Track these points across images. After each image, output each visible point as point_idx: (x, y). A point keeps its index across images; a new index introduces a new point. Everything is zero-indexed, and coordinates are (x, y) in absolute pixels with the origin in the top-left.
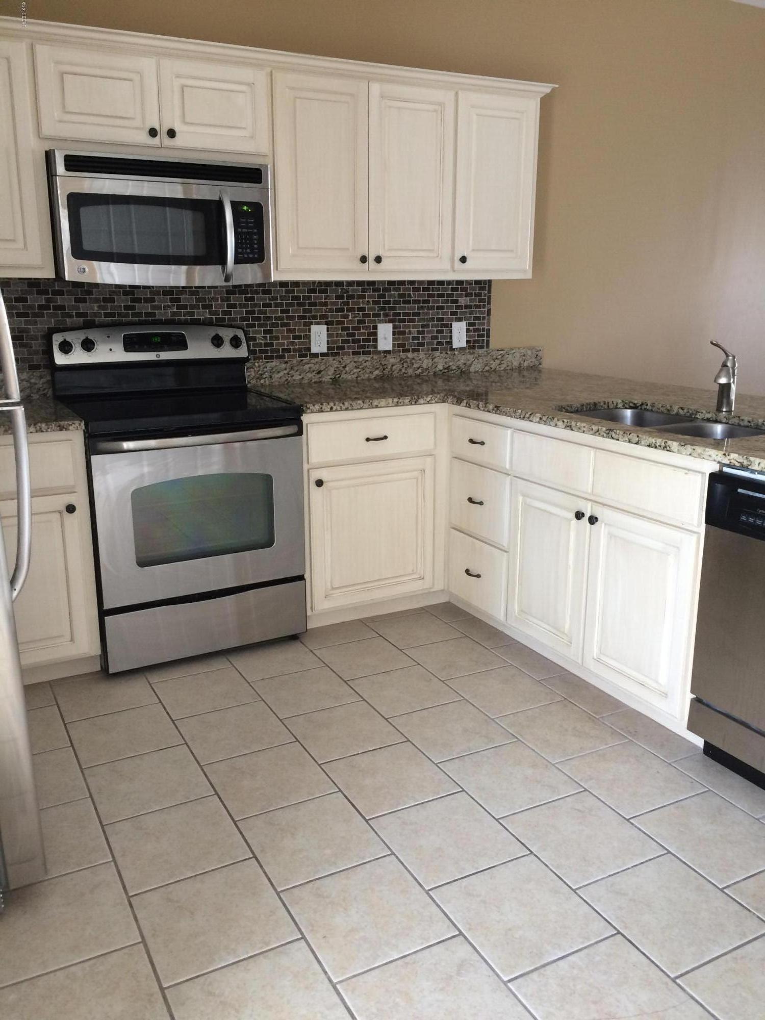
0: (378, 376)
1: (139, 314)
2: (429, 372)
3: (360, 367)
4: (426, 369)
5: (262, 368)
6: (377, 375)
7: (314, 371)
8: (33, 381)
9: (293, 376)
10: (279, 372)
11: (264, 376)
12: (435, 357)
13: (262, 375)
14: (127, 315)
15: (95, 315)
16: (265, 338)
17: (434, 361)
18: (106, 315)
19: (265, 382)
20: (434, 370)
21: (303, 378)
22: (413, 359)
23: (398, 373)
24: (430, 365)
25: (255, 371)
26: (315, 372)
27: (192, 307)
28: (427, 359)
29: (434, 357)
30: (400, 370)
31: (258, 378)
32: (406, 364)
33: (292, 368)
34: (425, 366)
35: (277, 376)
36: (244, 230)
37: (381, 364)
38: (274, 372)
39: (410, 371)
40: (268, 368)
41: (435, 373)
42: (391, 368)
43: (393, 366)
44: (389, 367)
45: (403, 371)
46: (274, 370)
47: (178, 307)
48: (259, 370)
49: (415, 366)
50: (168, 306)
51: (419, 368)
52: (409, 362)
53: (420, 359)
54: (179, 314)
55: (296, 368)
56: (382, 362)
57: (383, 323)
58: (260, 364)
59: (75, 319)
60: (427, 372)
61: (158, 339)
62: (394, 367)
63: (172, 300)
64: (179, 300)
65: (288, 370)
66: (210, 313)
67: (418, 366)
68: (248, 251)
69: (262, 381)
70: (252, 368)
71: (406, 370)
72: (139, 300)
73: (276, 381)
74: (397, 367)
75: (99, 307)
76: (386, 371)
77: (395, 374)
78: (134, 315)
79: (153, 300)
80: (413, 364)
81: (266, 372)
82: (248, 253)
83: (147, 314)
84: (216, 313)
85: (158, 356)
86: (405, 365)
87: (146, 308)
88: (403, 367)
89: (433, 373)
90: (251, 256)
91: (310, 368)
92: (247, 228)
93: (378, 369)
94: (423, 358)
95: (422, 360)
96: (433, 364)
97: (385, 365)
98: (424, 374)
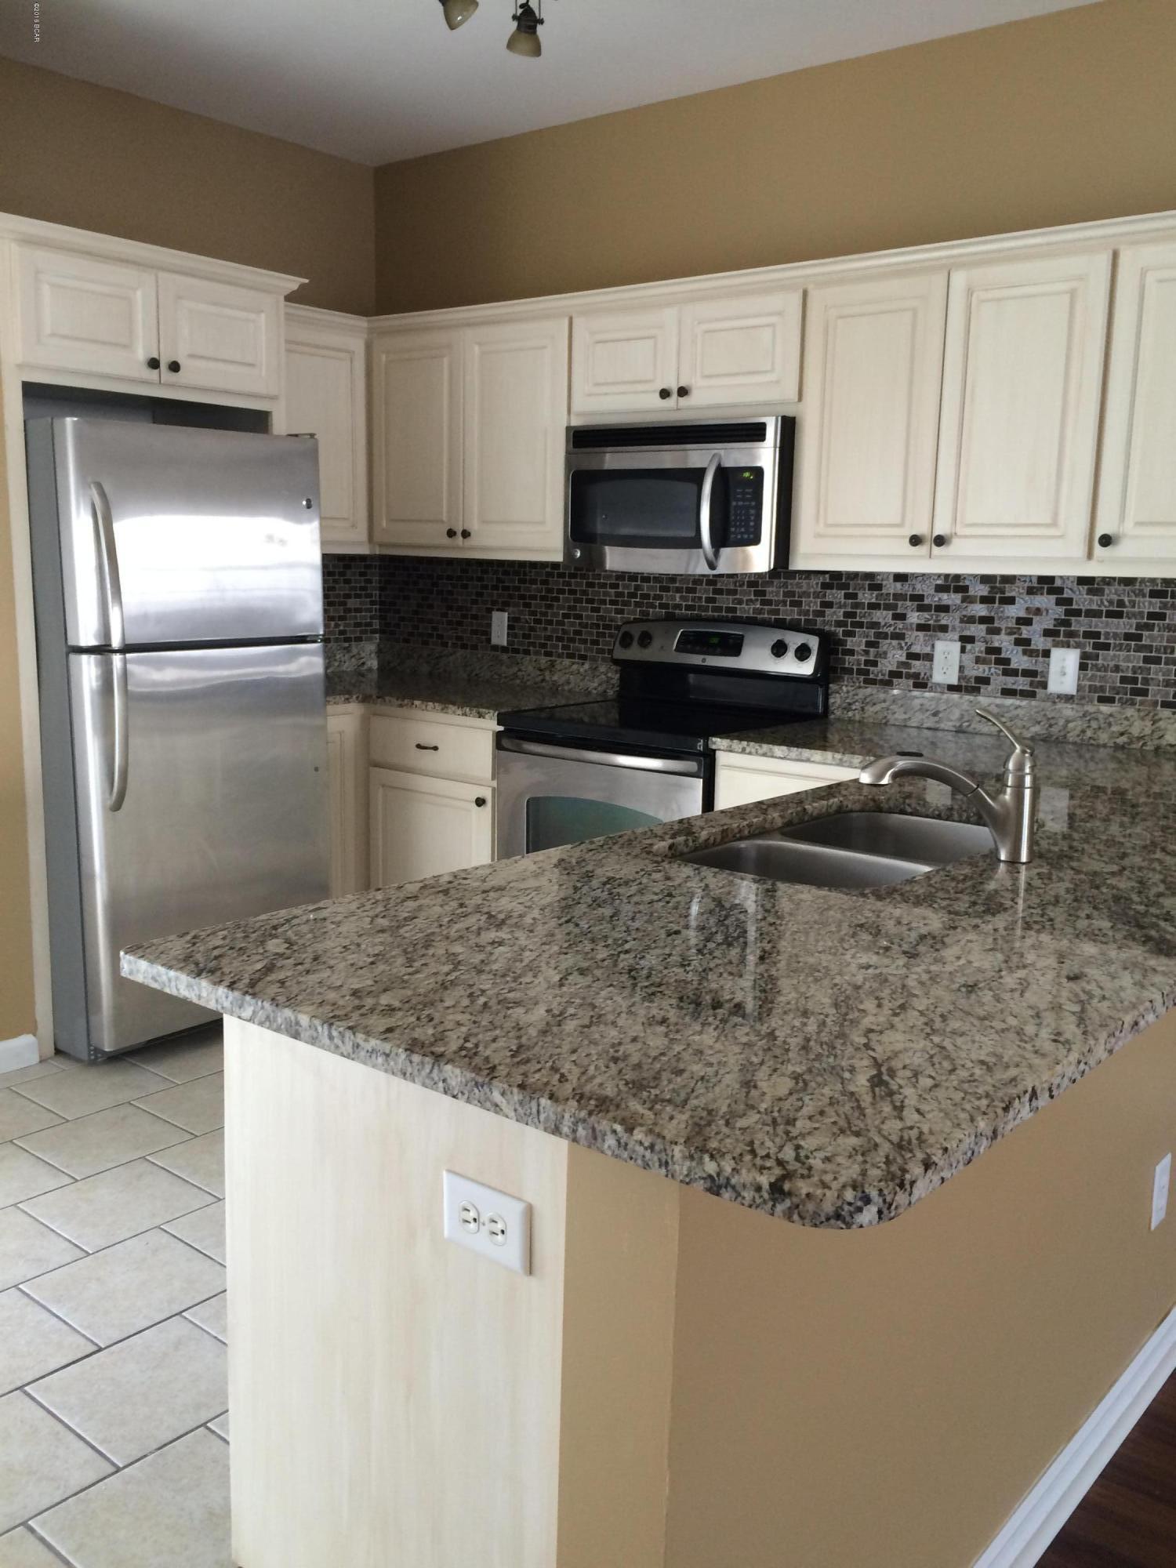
0: (1039, 735)
1: (720, 609)
2: (1144, 744)
3: (1006, 715)
4: (1139, 738)
5: (851, 694)
6: (1037, 734)
7: (927, 710)
8: (610, 675)
9: (895, 713)
10: (874, 704)
11: (854, 707)
12: (1160, 719)
13: (850, 704)
14: (706, 609)
15: (678, 607)
16: (867, 653)
17: (1157, 725)
18: (688, 608)
19: (854, 715)
20: (1156, 742)
21: (910, 718)
22: (1111, 715)
23: (1078, 736)
24: (1148, 731)
25: (841, 697)
26: (928, 713)
27: (778, 603)
28: (1143, 719)
29: (1156, 718)
30: (1083, 731)
31: (845, 708)
32: (1096, 722)
33: (894, 701)
34: (1135, 731)
35: (871, 709)
36: (740, 503)
37: (1045, 715)
38: (868, 703)
39: (1104, 737)
40: (861, 696)
41: (1157, 749)
42: (1065, 726)
43: (1068, 721)
44: (1061, 722)
45: (1089, 733)
46: (868, 700)
47: (763, 603)
48: (847, 697)
49: (1115, 728)
50: (751, 600)
51: (1122, 734)
52: (1102, 721)
53: (1127, 719)
54: (760, 611)
55: (900, 702)
56: (1048, 713)
57: (1063, 647)
58: (850, 688)
59: (657, 610)
60: (1141, 744)
61: (715, 640)
62: (1071, 725)
63: (756, 593)
64: (763, 593)
65: (887, 704)
66: (799, 614)
67: (1122, 730)
68: (743, 530)
69: (850, 714)
70: (838, 692)
71: (1095, 733)
72: (719, 592)
73: (870, 717)
74: (1076, 727)
75: (681, 597)
76: (1055, 730)
77: (1071, 737)
78: (715, 609)
79: (735, 592)
80: (1110, 725)
81: (857, 701)
82: (742, 533)
83: (729, 610)
84: (807, 613)
85: (704, 661)
86: (1094, 724)
87: (726, 601)
88: (1089, 727)
89: (1152, 748)
90: (746, 536)
91: (922, 705)
92: (743, 500)
93: (1039, 723)
94: (1132, 716)
95: (1132, 720)
96: (1153, 732)
97: (1053, 718)
98: (1134, 746)
